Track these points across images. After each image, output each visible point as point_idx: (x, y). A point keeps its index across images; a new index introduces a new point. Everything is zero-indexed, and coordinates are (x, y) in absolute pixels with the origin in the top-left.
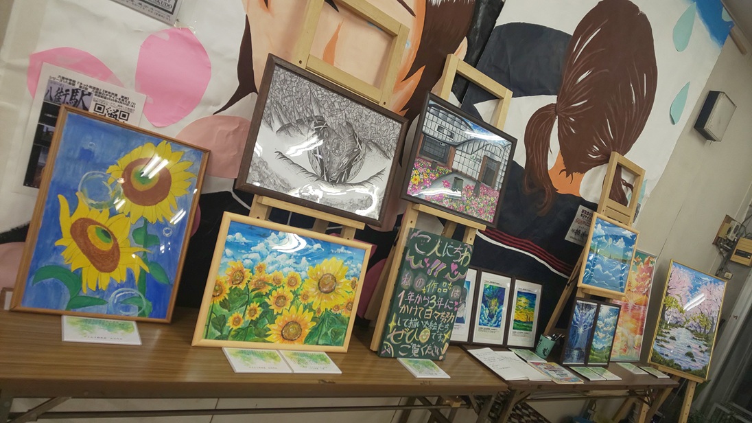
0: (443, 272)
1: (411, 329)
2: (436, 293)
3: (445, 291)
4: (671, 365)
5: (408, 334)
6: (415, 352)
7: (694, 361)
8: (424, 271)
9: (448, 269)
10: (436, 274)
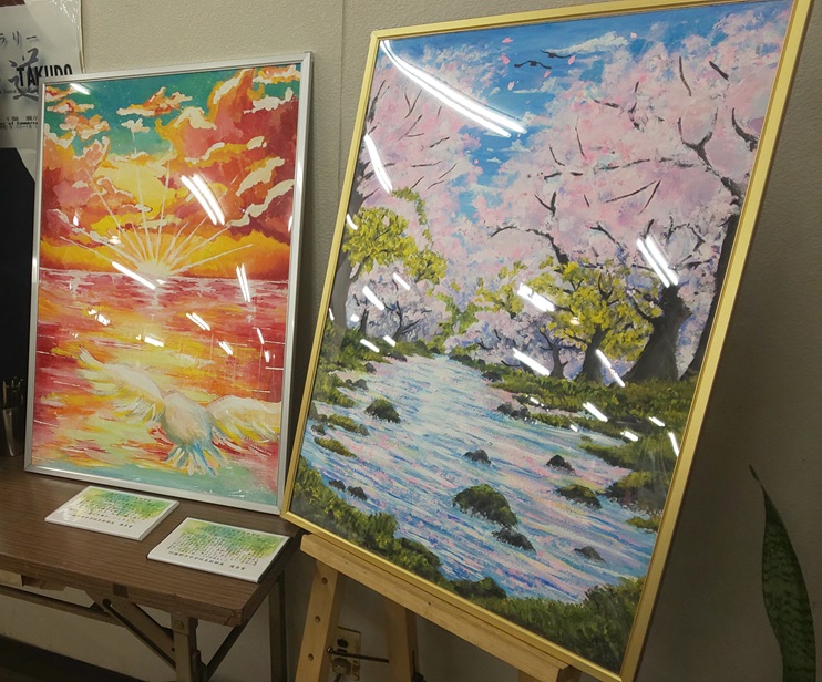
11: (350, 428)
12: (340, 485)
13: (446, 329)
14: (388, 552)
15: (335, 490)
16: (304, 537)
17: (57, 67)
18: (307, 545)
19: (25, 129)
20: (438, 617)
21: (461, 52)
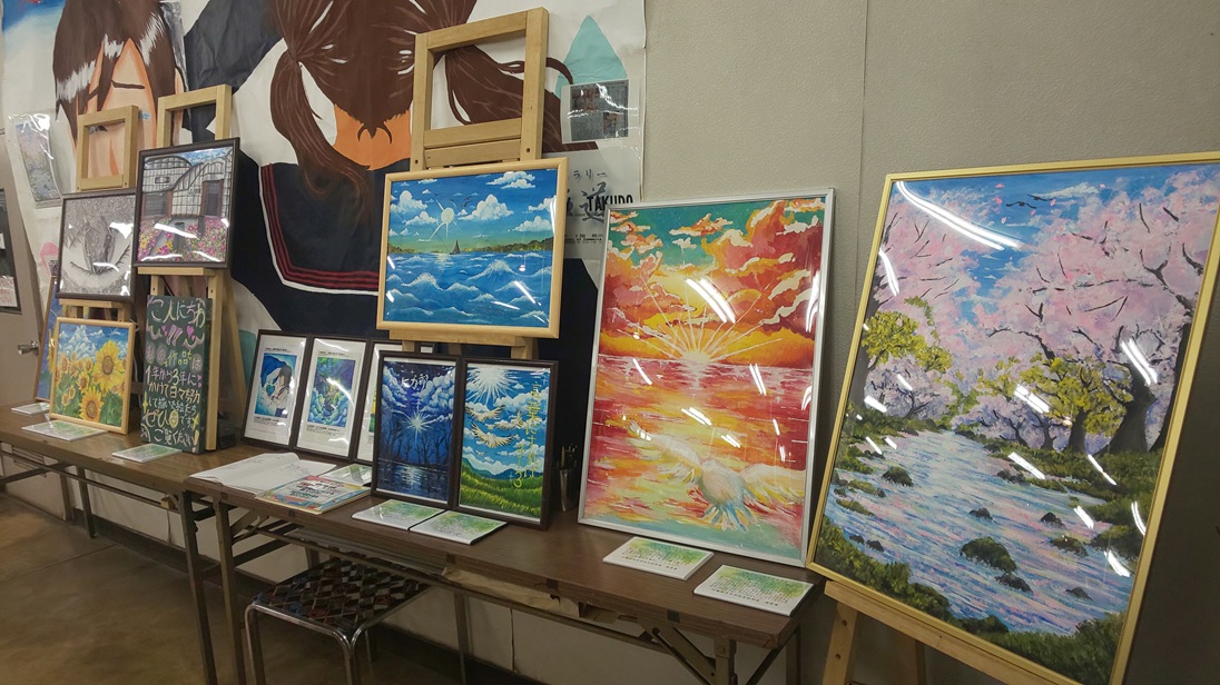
0: (180, 340)
1: (161, 410)
2: (177, 366)
3: (186, 362)
4: (897, 586)
5: (159, 416)
6: (168, 438)
7: (1019, 585)
8: (162, 340)
9: (185, 335)
10: (174, 342)
11: (869, 491)
12: (859, 539)
13: (952, 410)
14: (903, 595)
15: (855, 543)
16: (828, 583)
17: (620, 197)
18: (829, 589)
19: (590, 244)
20: (948, 648)
21: (961, 193)
